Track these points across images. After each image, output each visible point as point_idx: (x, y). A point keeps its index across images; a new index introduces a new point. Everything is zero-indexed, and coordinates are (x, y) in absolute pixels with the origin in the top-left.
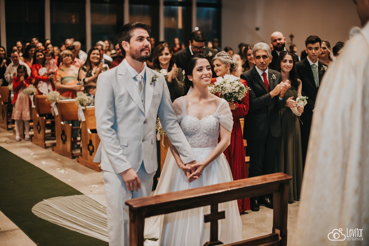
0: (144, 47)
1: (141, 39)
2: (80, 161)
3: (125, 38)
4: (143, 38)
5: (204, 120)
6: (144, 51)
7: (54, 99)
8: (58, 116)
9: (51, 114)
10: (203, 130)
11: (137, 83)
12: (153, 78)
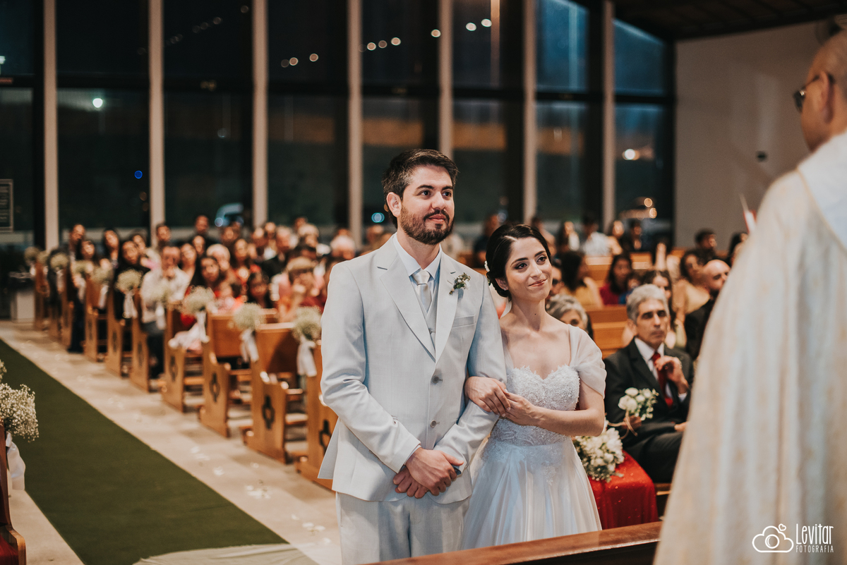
0: (433, 211)
1: (427, 191)
2: (302, 470)
3: (394, 186)
4: (431, 190)
5: (554, 377)
6: (431, 219)
7: (247, 322)
8: (256, 362)
9: (240, 357)
10: (552, 403)
11: (418, 289)
12: (456, 281)
